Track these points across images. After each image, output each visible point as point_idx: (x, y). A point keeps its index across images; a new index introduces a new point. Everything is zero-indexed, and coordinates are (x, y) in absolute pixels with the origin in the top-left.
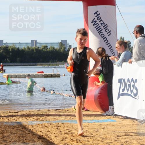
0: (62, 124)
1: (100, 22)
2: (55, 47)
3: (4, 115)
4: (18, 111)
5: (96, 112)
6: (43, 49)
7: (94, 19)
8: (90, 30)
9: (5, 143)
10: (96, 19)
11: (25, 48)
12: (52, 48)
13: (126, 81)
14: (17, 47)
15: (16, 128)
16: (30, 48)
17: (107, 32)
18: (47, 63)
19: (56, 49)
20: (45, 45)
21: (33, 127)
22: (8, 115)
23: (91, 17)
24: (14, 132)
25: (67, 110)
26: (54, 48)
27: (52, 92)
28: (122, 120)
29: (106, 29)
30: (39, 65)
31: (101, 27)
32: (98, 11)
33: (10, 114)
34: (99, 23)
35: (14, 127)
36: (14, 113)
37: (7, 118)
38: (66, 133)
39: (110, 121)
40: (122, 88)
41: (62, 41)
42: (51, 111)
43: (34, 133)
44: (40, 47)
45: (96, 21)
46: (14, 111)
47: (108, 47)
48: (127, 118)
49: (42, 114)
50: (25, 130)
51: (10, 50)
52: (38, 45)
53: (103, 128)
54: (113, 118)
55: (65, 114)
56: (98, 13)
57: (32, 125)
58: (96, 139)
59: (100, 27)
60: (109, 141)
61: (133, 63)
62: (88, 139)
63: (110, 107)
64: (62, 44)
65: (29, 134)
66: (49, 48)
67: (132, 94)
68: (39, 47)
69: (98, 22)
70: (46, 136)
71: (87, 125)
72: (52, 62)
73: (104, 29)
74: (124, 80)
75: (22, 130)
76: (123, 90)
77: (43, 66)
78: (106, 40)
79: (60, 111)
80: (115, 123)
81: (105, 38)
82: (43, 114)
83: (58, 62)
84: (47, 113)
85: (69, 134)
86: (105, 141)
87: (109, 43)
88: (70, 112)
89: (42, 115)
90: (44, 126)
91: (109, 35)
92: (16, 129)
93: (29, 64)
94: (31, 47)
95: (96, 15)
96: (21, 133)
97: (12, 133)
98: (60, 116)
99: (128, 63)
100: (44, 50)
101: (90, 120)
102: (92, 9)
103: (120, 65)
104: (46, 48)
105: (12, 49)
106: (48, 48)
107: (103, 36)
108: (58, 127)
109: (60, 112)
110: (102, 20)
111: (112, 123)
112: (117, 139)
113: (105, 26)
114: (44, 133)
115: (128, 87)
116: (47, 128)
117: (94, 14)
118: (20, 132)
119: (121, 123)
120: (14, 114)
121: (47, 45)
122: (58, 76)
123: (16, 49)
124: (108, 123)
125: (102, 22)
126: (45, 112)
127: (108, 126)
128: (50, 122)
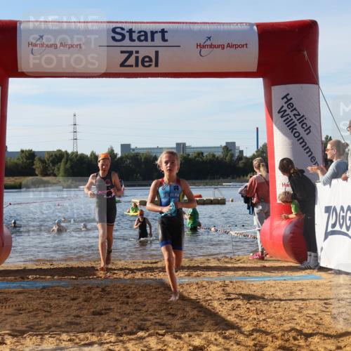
0: (231, 282)
1: (291, 111)
2: (215, 153)
3: (134, 268)
4: (157, 260)
5: (287, 262)
6: (196, 157)
7: (283, 107)
9: (138, 314)
12: (211, 156)
14: (154, 155)
15: (154, 289)
17: (304, 128)
18: (203, 181)
19: (218, 158)
20: (199, 150)
21: (182, 287)
22: (141, 267)
23: (277, 104)
24: (152, 296)
25: (238, 259)
26: (214, 156)
28: (333, 275)
31: (295, 120)
32: (288, 94)
33: (144, 266)
34: (292, 114)
35: (151, 287)
36: (151, 263)
37: (140, 273)
39: (312, 278)
40: (332, 221)
41: (227, 143)
42: (212, 260)
43: (185, 297)
44: (191, 154)
45: (285, 111)
46: (150, 261)
47: (307, 153)
49: (196, 265)
51: (143, 160)
52: (188, 151)
53: (300, 290)
54: (316, 273)
55: (236, 265)
56: (289, 97)
57: (180, 285)
58: (289, 308)
59: (292, 119)
60: (311, 312)
61: (349, 179)
62: (276, 308)
64: (227, 149)
66: (206, 156)
68: (189, 155)
69: (288, 111)
70: (204, 303)
71: (274, 285)
72: (211, 179)
73: (300, 123)
74: (335, 209)
75: (164, 292)
76: (334, 226)
78: (303, 141)
79: (226, 260)
80: (321, 281)
81: (302, 138)
82: (198, 266)
83: (221, 178)
84: (206, 265)
86: (305, 312)
87: (308, 147)
88: (244, 262)
90: (200, 286)
91: (307, 134)
95: (285, 100)
97: (149, 297)
98: (227, 269)
99: (340, 180)
100: (197, 159)
102: (279, 91)
103: (328, 182)
104: (201, 155)
105: (145, 158)
106: (204, 155)
107: (297, 135)
108: (224, 288)
109: (226, 262)
110: (295, 109)
111: (315, 281)
112: (324, 309)
113: (302, 119)
114: (201, 296)
115: (341, 221)
116: (206, 289)
117: (283, 99)
118: (162, 296)
119: (331, 281)
120: (150, 265)
121: (202, 150)
122: (222, 202)
124: (309, 282)
125: (295, 112)
126: (202, 263)
127: (308, 287)
128: (210, 280)
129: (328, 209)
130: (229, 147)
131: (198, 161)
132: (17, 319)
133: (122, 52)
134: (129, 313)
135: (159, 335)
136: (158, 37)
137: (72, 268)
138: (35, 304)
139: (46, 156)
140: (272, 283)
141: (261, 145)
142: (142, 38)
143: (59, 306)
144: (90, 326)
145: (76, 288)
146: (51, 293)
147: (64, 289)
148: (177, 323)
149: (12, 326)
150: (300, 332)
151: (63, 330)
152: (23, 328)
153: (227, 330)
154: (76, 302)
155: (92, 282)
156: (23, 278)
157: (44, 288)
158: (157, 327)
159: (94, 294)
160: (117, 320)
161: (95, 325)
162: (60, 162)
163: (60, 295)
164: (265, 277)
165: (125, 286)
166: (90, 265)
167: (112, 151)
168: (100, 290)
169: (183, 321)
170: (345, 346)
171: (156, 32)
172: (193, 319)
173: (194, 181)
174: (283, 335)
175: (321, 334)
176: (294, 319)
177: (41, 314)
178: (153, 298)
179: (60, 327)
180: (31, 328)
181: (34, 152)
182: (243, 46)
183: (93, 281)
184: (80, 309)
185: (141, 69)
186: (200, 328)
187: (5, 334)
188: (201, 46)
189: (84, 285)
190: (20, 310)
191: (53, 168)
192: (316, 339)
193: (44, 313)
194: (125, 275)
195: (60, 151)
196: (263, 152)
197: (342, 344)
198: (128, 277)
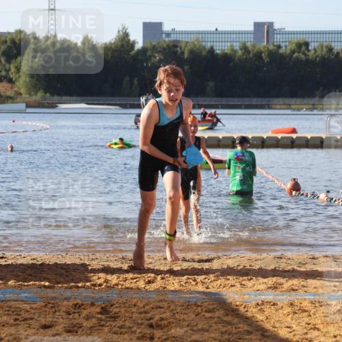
2: (333, 44)
3: (166, 268)
4: (211, 257)
6: (293, 52)
11: (233, 50)
12: (325, 49)
14: (209, 45)
15: (206, 311)
16: (250, 48)
18: (306, 101)
19: (338, 53)
20: (301, 38)
22: (179, 268)
24: (200, 326)
26: (330, 49)
27: (323, 196)
30: (278, 107)
33: (185, 265)
35: (199, 309)
36: (200, 261)
37: (177, 280)
42: (322, 260)
43: (267, 331)
44: (283, 45)
50: (236, 320)
51: (186, 56)
52: (278, 39)
57: (258, 304)
65: (249, 333)
66: (315, 50)
68: (279, 47)
75: (225, 319)
77: (294, 110)
82: (294, 270)
84: (309, 267)
89: (292, 274)
90: (297, 310)
92: (208, 315)
93: (247, 101)
94: (254, 46)
96: (224, 330)
97: (195, 328)
100: (296, 55)
104: (303, 48)
105: (192, 52)
106: (310, 48)
116: (310, 316)
118: (220, 326)
120: (197, 265)
123: (204, 53)
126: (300, 264)
131: (297, 58)
137: (42, 264)
147: (27, 307)
155: (82, 293)
159: (87, 318)
163: (20, 317)
165: (147, 304)
166: (78, 262)
167: (126, 35)
168: (98, 310)
173: (287, 101)
178: (203, 330)
183: (84, 293)
189: (68, 299)
191: (7, 66)
194: (149, 282)
195: (21, 32)
198: (152, 287)
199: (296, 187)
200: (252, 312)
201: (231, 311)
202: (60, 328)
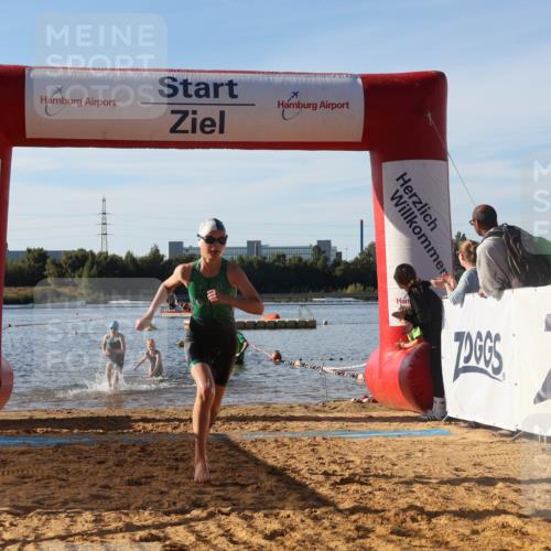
0: (324, 439)
2: (302, 256)
5: (403, 410)
6: (275, 261)
7: (398, 191)
8: (388, 217)
10: (401, 192)
11: (233, 259)
12: (296, 259)
13: (474, 337)
15: (216, 448)
16: (245, 259)
17: (427, 221)
18: (285, 295)
19: (306, 262)
20: (280, 252)
23: (390, 186)
25: (333, 406)
26: (300, 259)
27: (297, 363)
28: (466, 430)
29: (426, 216)
31: (414, 209)
32: (405, 174)
34: (410, 201)
38: (334, 462)
39: (438, 434)
40: (465, 353)
41: (319, 242)
42: (297, 408)
43: (259, 460)
44: (268, 256)
45: (401, 197)
47: (431, 256)
48: (476, 426)
50: (237, 454)
52: (264, 252)
53: (421, 451)
54: (444, 427)
55: (330, 415)
56: (406, 178)
57: (252, 442)
59: (410, 209)
63: (436, 399)
64: (320, 250)
65: (246, 462)
66: (290, 260)
67: (490, 370)
68: (265, 258)
69: (406, 198)
71: (384, 444)
72: (295, 292)
73: (421, 214)
74: (469, 336)
75: (229, 453)
76: (467, 359)
77: (276, 302)
78: (426, 240)
79: (317, 407)
80: (450, 438)
81: (424, 235)
82: (277, 416)
83: (311, 291)
84: (288, 414)
85: (340, 464)
87: (432, 248)
88: (342, 411)
89: (276, 419)
90: (280, 445)
91: (432, 229)
92: (217, 450)
94: (248, 258)
95: (401, 182)
96: (228, 461)
98: (318, 419)
99: (476, 295)
100: (277, 263)
101: (388, 431)
102: (392, 169)
103: (460, 300)
104: (282, 259)
106: (286, 259)
107: (417, 230)
108: (314, 447)
110: (415, 195)
111: (442, 438)
112: (454, 477)
113: (424, 209)
114: (281, 460)
115: (478, 353)
116: (289, 448)
117: (398, 180)
118: (225, 458)
119: (464, 438)
121: (285, 252)
122: (311, 325)
124: (433, 438)
125: (414, 199)
126: (282, 411)
127: (432, 446)
128: (294, 435)
129: (459, 337)
130: (322, 248)
131: (278, 266)
132: (20, 490)
133: (173, 112)
134: (179, 483)
135: (223, 514)
136: (224, 91)
137: (98, 417)
138: (46, 469)
139: (64, 258)
140: (381, 440)
141: (366, 245)
142: (202, 93)
143: (80, 472)
144: (124, 500)
145: (105, 446)
146: (68, 453)
147: (87, 448)
148: (247, 497)
149: (12, 500)
150: (421, 510)
151: (85, 506)
152: (29, 503)
153: (318, 507)
154: (103, 466)
155: (126, 437)
156: (28, 432)
157: (59, 445)
158: (219, 502)
159: (130, 456)
160: (162, 493)
161: (131, 500)
162: (83, 266)
163: (81, 456)
164: (371, 431)
165: (174, 444)
166: (124, 414)
167: (157, 251)
168: (139, 449)
169: (256, 494)
170: (483, 531)
171: (222, 85)
172: (271, 492)
173: (273, 295)
174: (397, 514)
175: (449, 512)
176: (413, 492)
177: (54, 484)
179: (81, 501)
180: (39, 504)
181: (46, 252)
182: (342, 106)
183: (129, 437)
184: (110, 476)
185: (199, 136)
186: (281, 505)
187: (4, 511)
188: (284, 105)
189: (116, 442)
190: (23, 478)
192: (443, 520)
193: (59, 483)
194: (175, 428)
195: (82, 250)
196: (369, 255)
197: (479, 528)
198: (178, 431)
199: (278, 356)
200: (249, 447)
201: (233, 446)
202: (110, 463)
